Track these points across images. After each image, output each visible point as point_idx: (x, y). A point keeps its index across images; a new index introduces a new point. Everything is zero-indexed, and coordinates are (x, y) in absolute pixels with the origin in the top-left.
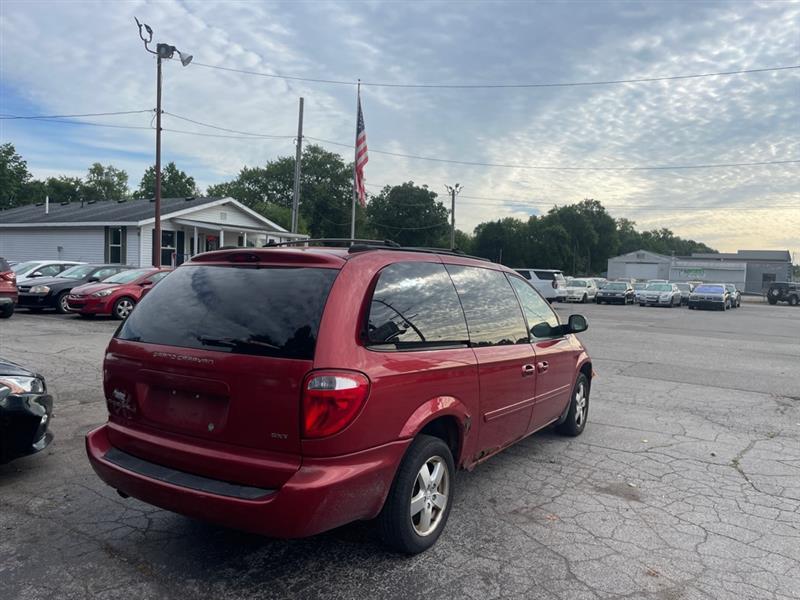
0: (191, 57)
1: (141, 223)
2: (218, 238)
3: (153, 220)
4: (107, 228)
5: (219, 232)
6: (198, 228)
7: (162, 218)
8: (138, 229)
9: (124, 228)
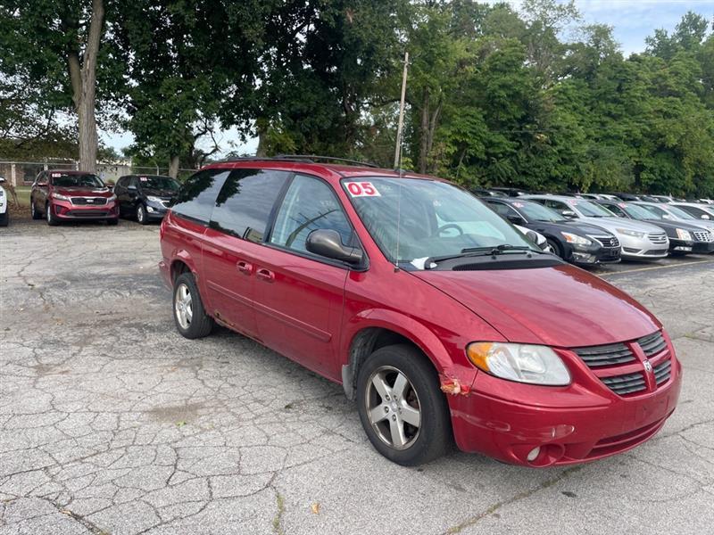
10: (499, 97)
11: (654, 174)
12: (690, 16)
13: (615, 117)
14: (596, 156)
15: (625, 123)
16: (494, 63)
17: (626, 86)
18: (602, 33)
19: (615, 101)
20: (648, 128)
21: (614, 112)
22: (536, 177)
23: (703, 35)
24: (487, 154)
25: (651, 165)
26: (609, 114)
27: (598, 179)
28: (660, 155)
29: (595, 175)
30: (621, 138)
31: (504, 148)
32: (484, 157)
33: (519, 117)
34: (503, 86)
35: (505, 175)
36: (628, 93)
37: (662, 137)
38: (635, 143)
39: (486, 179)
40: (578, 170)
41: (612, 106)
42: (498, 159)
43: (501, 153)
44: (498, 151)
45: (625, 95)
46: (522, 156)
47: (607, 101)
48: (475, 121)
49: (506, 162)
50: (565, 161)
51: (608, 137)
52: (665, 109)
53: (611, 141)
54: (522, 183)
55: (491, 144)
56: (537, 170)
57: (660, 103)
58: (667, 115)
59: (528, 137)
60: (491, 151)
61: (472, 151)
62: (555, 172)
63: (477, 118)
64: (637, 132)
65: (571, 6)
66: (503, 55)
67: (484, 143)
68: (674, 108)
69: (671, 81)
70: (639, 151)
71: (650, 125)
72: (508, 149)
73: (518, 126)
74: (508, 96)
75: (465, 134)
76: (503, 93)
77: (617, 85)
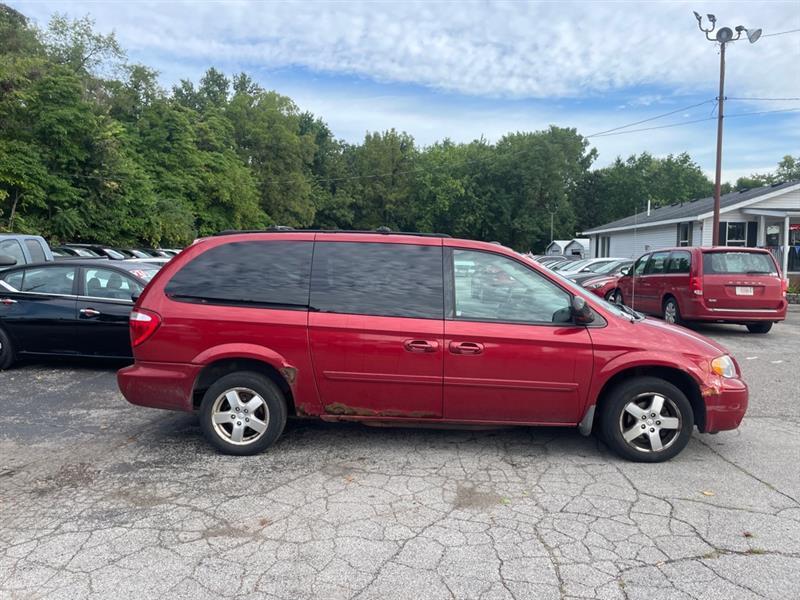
0: (760, 30)
1: (700, 218)
2: (783, 223)
3: (712, 214)
4: (679, 224)
5: (784, 218)
6: (765, 216)
7: (721, 211)
8: (701, 223)
9: (691, 223)
10: (58, 133)
11: (211, 227)
12: (212, 72)
13: (169, 168)
14: (162, 209)
15: (180, 174)
16: (45, 91)
17: (177, 136)
18: (140, 75)
19: (166, 150)
20: (201, 182)
21: (168, 162)
22: (109, 230)
23: (227, 94)
24: (48, 201)
25: (209, 219)
26: (163, 164)
27: (168, 232)
28: (214, 209)
29: (164, 229)
30: (179, 191)
31: (70, 196)
32: (44, 205)
33: (83, 159)
34: (62, 121)
35: (74, 228)
36: (180, 144)
37: (215, 191)
38: (190, 196)
39: (49, 233)
40: (149, 224)
41: (166, 156)
42: (64, 208)
43: (67, 201)
44: (64, 200)
45: (176, 145)
46: (92, 206)
47: (159, 150)
48: (31, 160)
49: (74, 212)
50: (136, 214)
51: (167, 188)
52: (213, 164)
53: (169, 192)
54: (91, 237)
55: (52, 190)
56: (108, 222)
57: (208, 157)
58: (214, 170)
59: (95, 185)
60: (53, 198)
61: (30, 198)
62: (126, 226)
63: (33, 157)
64: (193, 185)
65: (111, 39)
66: (55, 83)
67: (44, 189)
68: (221, 163)
69: (212, 136)
70: (195, 205)
71: (202, 179)
72: (75, 197)
73: (81, 170)
74: (69, 133)
75: (19, 176)
76: (63, 129)
77: (168, 134)
